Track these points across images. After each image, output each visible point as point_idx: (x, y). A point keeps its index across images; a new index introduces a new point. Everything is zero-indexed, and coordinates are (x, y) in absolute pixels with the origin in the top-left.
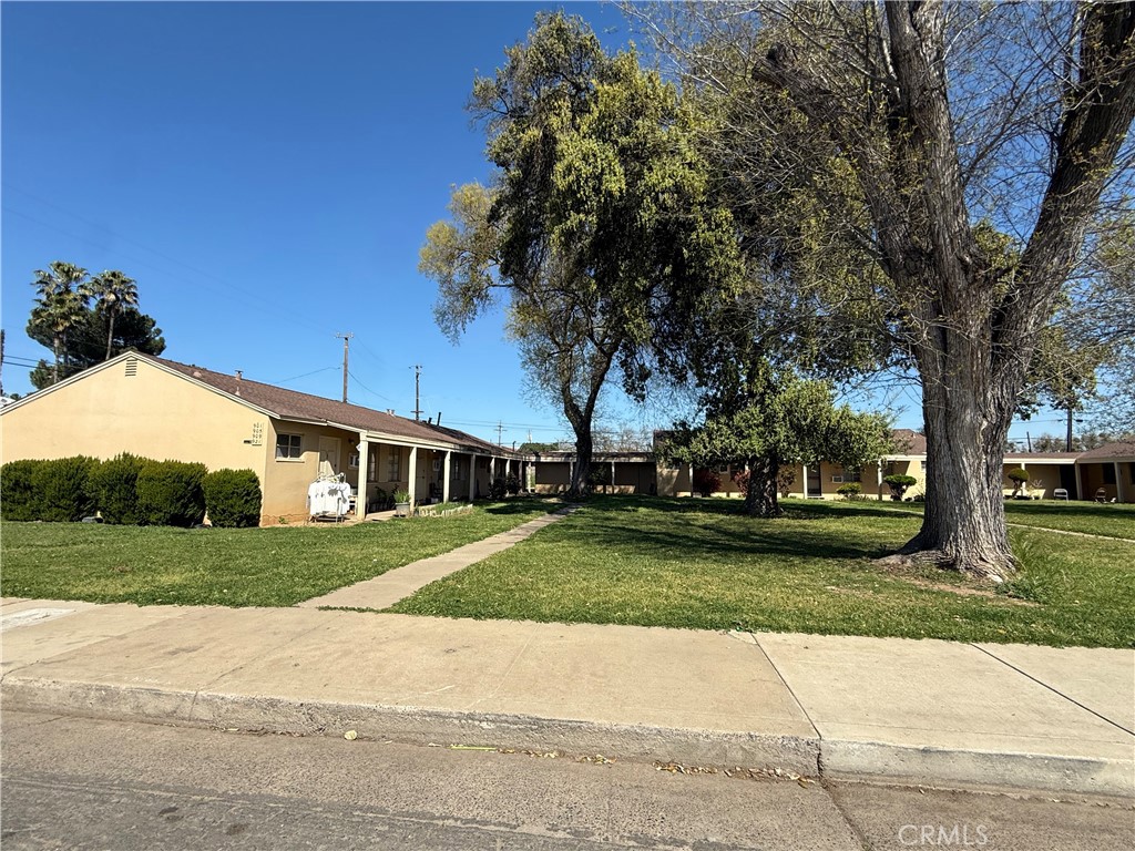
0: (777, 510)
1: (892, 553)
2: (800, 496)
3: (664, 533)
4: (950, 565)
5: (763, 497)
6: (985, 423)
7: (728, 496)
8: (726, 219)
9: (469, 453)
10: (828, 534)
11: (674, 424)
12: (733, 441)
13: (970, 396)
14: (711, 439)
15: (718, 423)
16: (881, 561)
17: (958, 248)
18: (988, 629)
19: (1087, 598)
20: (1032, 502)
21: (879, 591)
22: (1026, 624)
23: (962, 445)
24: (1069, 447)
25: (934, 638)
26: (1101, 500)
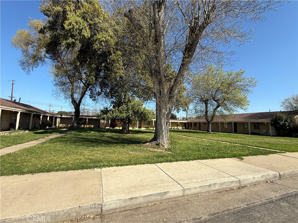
0: (129, 132)
1: (148, 142)
2: (136, 128)
3: (94, 139)
4: (158, 144)
5: (126, 128)
6: (167, 112)
7: (119, 128)
8: (120, 54)
9: (31, 113)
10: (138, 138)
11: (104, 108)
12: (119, 114)
13: (164, 106)
14: (113, 113)
15: (115, 109)
16: (145, 144)
17: (163, 72)
18: (159, 160)
19: (180, 150)
20: (180, 130)
21: (142, 152)
22: (167, 157)
23: (162, 117)
24: (186, 119)
25: (148, 163)
26: (190, 130)
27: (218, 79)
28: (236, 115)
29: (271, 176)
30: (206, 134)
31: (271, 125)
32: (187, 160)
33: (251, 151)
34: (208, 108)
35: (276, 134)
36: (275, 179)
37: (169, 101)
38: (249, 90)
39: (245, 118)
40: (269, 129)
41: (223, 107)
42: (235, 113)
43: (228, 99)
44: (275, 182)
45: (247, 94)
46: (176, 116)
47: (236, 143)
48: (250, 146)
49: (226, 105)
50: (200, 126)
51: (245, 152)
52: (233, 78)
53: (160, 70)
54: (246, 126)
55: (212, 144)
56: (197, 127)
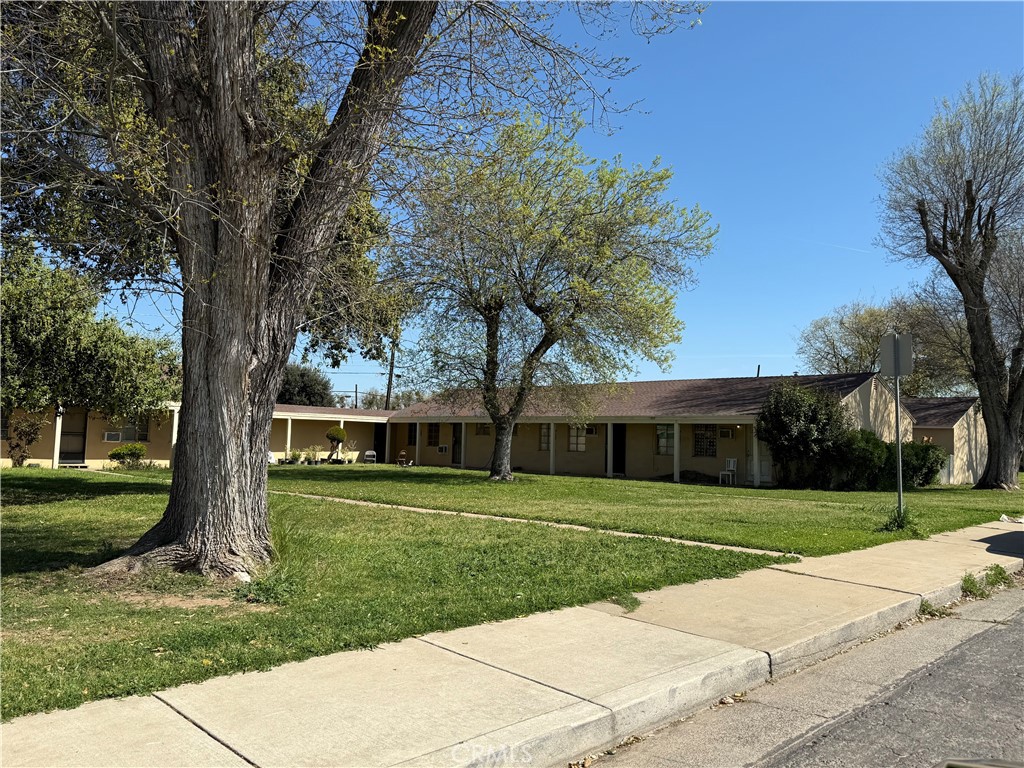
1: (121, 553)
2: (45, 463)
6: (255, 362)
13: (239, 320)
17: (238, 100)
18: (190, 661)
19: (332, 589)
20: (346, 466)
21: (64, 626)
22: (245, 641)
23: (222, 390)
24: (387, 404)
25: (102, 697)
26: (401, 463)
27: (555, 196)
28: (624, 386)
29: (740, 673)
30: (486, 486)
31: (760, 438)
32: (364, 643)
33: (674, 564)
34: (502, 349)
35: (773, 477)
36: (753, 684)
37: (273, 290)
38: (683, 269)
39: (660, 404)
40: (748, 454)
41: (569, 346)
42: (620, 377)
43: (594, 307)
44: (750, 696)
45: (675, 288)
46: (326, 386)
47: (617, 528)
48: (672, 536)
49: (581, 334)
50: (457, 442)
51: (651, 568)
52: (620, 201)
53: (212, 87)
54: (663, 442)
55: (507, 536)
56: (441, 450)
